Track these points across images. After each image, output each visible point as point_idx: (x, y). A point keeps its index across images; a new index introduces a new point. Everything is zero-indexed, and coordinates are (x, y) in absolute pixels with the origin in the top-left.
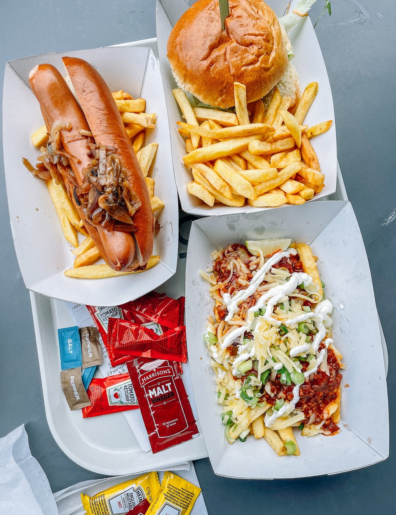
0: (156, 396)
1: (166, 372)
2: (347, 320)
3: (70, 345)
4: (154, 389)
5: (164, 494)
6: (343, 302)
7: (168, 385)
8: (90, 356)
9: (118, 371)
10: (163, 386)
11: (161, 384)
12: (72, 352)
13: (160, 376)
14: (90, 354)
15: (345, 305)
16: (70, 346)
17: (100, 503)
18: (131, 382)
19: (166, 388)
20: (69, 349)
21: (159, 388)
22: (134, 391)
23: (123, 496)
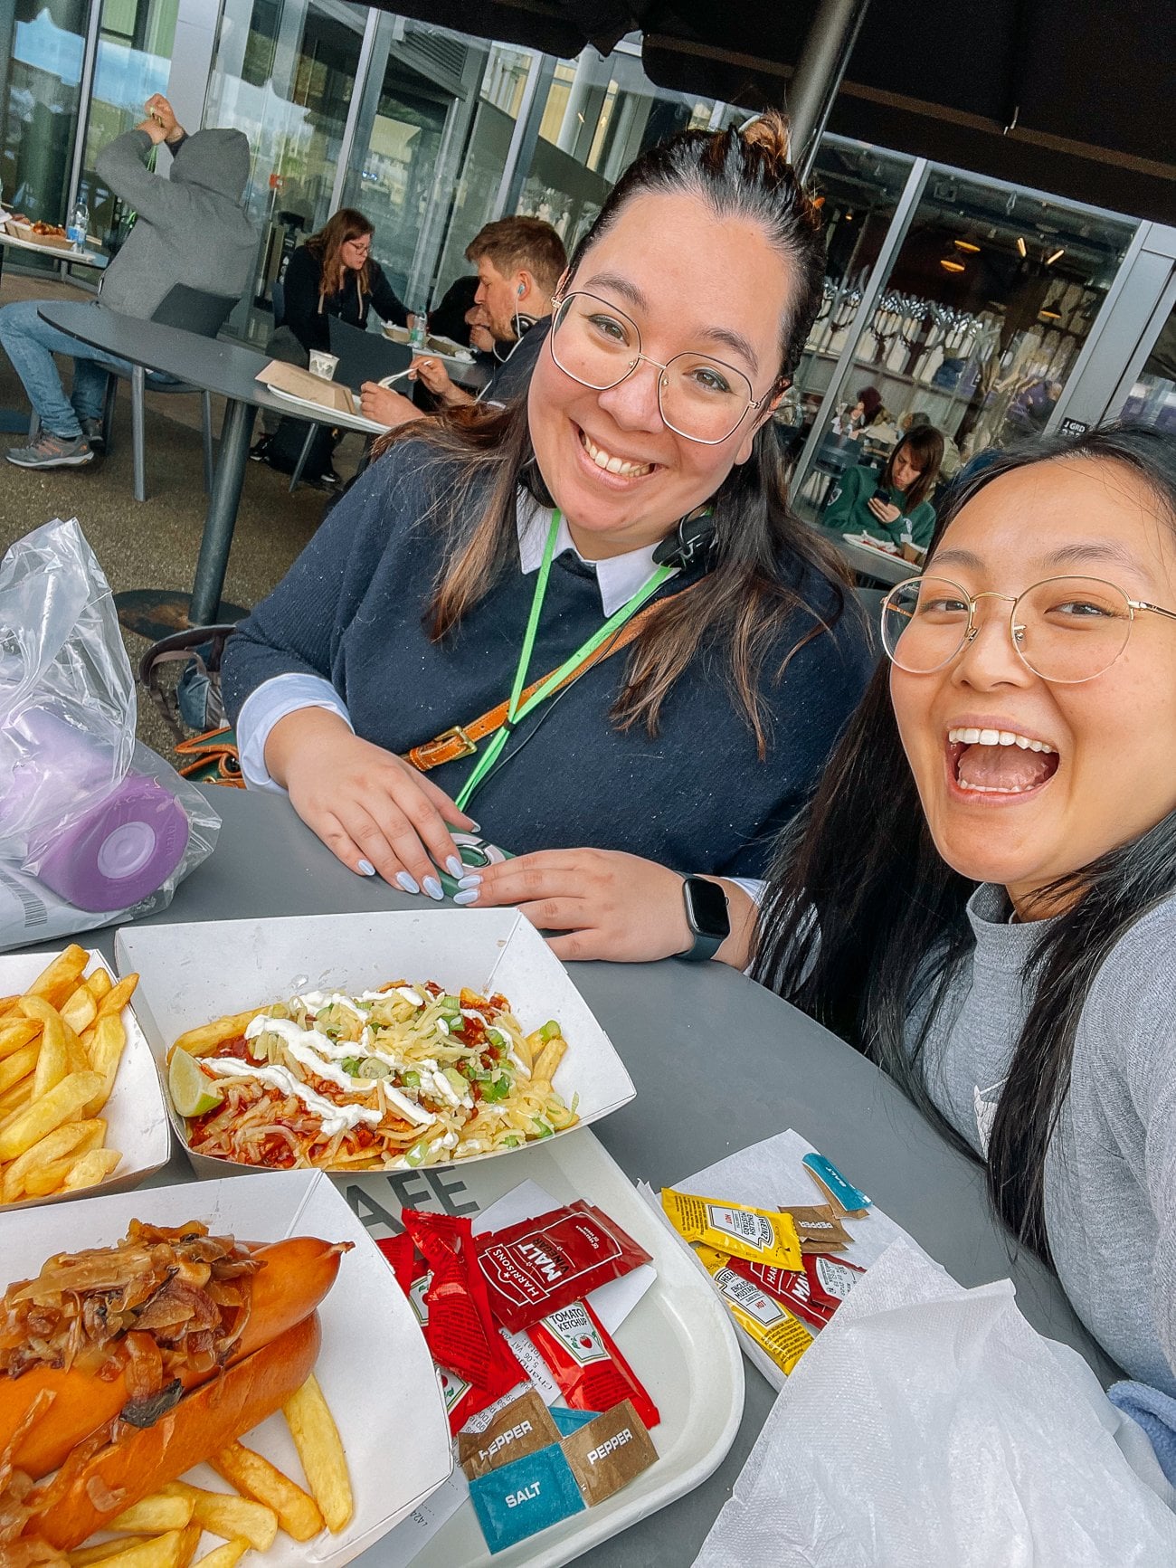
0: (553, 1265)
1: (502, 1257)
2: (325, 974)
3: (521, 1497)
4: (543, 1270)
5: (702, 1233)
6: (294, 981)
7: (524, 1249)
8: (529, 1427)
9: (534, 1370)
10: (530, 1258)
11: (528, 1261)
12: (535, 1486)
13: (512, 1264)
14: (525, 1430)
15: (302, 976)
16: (524, 1498)
17: (780, 1338)
18: (548, 1319)
19: (531, 1251)
20: (530, 1497)
21: (538, 1262)
22: (563, 1311)
23: (744, 1302)
